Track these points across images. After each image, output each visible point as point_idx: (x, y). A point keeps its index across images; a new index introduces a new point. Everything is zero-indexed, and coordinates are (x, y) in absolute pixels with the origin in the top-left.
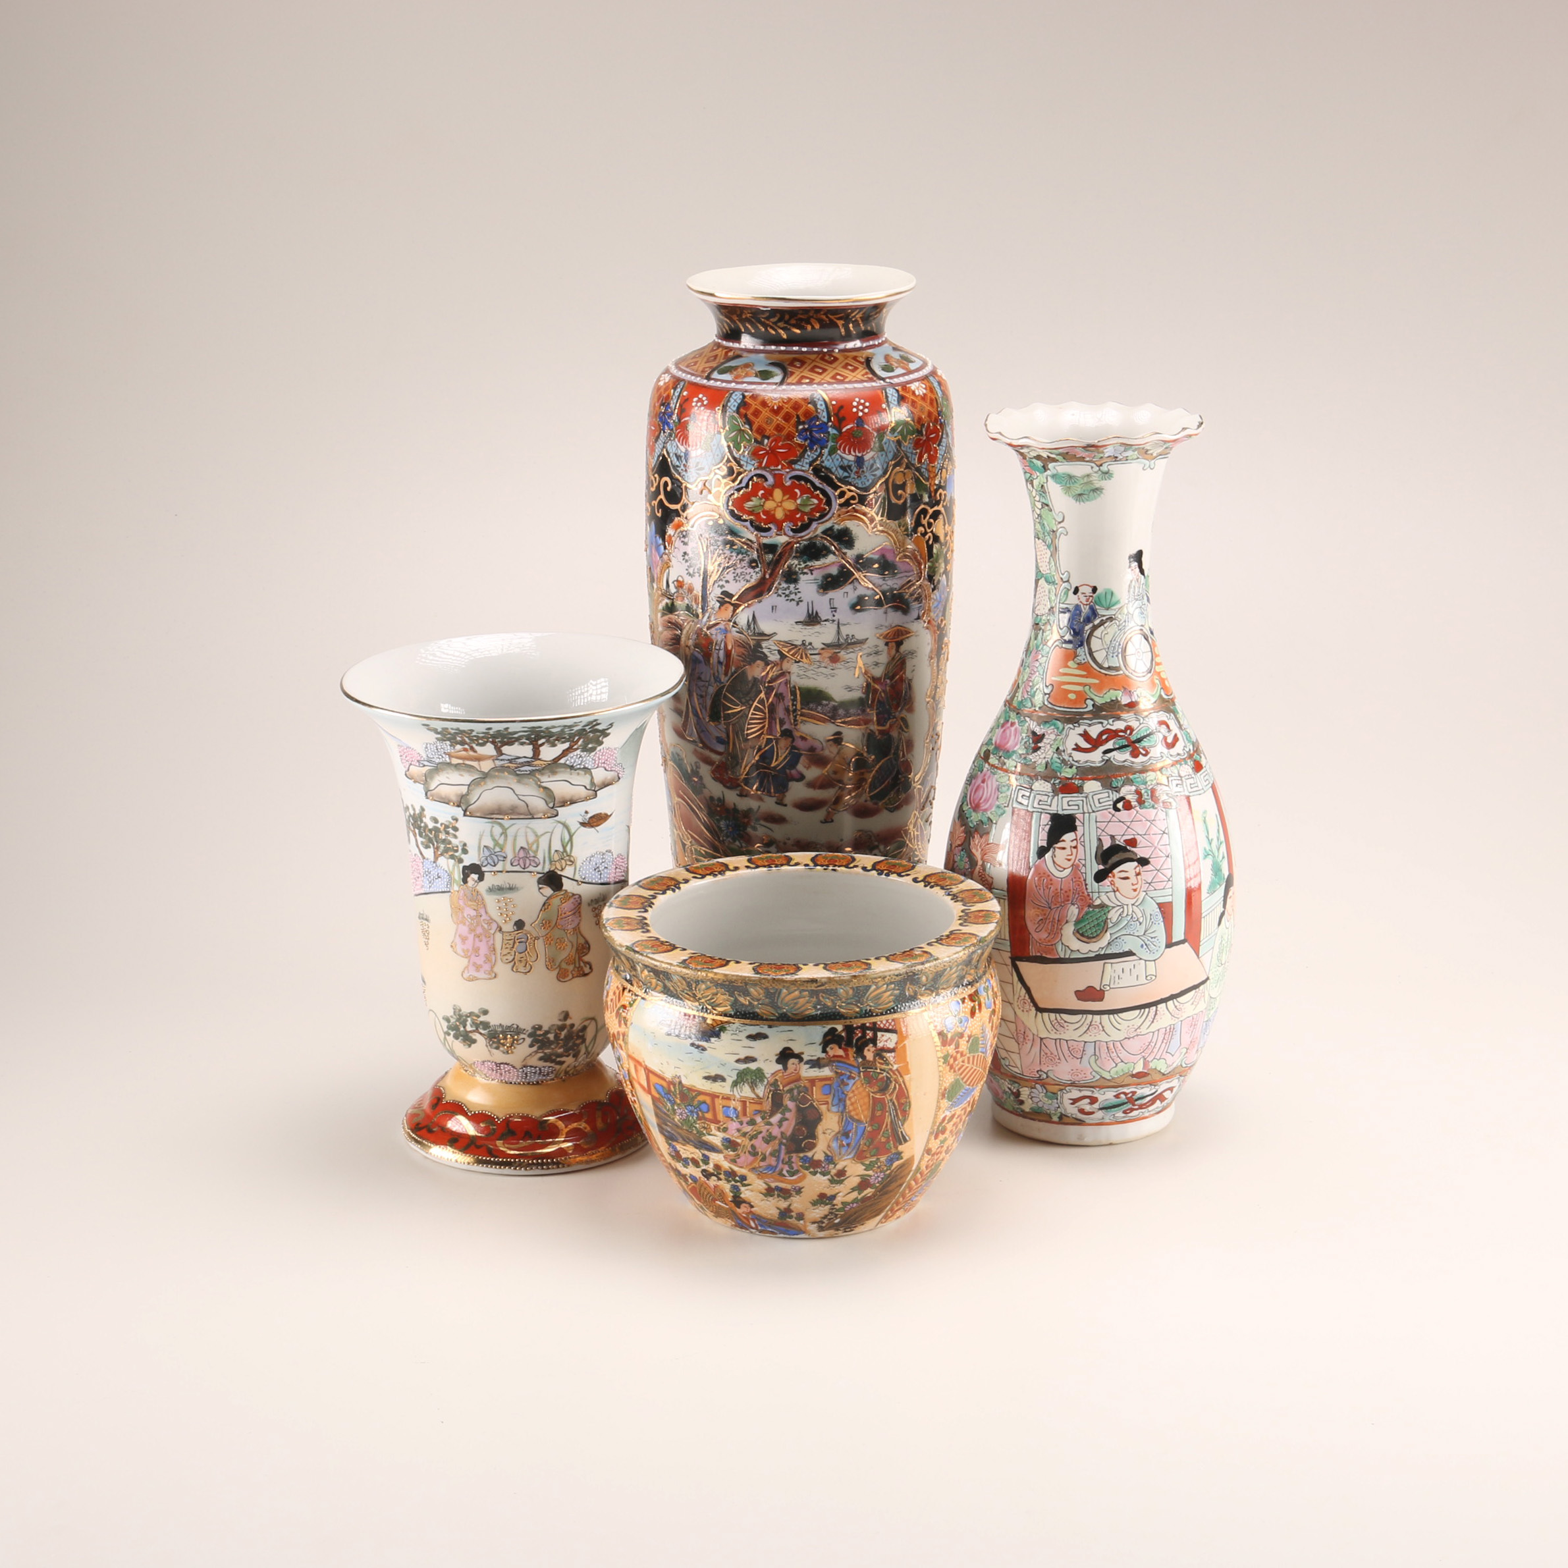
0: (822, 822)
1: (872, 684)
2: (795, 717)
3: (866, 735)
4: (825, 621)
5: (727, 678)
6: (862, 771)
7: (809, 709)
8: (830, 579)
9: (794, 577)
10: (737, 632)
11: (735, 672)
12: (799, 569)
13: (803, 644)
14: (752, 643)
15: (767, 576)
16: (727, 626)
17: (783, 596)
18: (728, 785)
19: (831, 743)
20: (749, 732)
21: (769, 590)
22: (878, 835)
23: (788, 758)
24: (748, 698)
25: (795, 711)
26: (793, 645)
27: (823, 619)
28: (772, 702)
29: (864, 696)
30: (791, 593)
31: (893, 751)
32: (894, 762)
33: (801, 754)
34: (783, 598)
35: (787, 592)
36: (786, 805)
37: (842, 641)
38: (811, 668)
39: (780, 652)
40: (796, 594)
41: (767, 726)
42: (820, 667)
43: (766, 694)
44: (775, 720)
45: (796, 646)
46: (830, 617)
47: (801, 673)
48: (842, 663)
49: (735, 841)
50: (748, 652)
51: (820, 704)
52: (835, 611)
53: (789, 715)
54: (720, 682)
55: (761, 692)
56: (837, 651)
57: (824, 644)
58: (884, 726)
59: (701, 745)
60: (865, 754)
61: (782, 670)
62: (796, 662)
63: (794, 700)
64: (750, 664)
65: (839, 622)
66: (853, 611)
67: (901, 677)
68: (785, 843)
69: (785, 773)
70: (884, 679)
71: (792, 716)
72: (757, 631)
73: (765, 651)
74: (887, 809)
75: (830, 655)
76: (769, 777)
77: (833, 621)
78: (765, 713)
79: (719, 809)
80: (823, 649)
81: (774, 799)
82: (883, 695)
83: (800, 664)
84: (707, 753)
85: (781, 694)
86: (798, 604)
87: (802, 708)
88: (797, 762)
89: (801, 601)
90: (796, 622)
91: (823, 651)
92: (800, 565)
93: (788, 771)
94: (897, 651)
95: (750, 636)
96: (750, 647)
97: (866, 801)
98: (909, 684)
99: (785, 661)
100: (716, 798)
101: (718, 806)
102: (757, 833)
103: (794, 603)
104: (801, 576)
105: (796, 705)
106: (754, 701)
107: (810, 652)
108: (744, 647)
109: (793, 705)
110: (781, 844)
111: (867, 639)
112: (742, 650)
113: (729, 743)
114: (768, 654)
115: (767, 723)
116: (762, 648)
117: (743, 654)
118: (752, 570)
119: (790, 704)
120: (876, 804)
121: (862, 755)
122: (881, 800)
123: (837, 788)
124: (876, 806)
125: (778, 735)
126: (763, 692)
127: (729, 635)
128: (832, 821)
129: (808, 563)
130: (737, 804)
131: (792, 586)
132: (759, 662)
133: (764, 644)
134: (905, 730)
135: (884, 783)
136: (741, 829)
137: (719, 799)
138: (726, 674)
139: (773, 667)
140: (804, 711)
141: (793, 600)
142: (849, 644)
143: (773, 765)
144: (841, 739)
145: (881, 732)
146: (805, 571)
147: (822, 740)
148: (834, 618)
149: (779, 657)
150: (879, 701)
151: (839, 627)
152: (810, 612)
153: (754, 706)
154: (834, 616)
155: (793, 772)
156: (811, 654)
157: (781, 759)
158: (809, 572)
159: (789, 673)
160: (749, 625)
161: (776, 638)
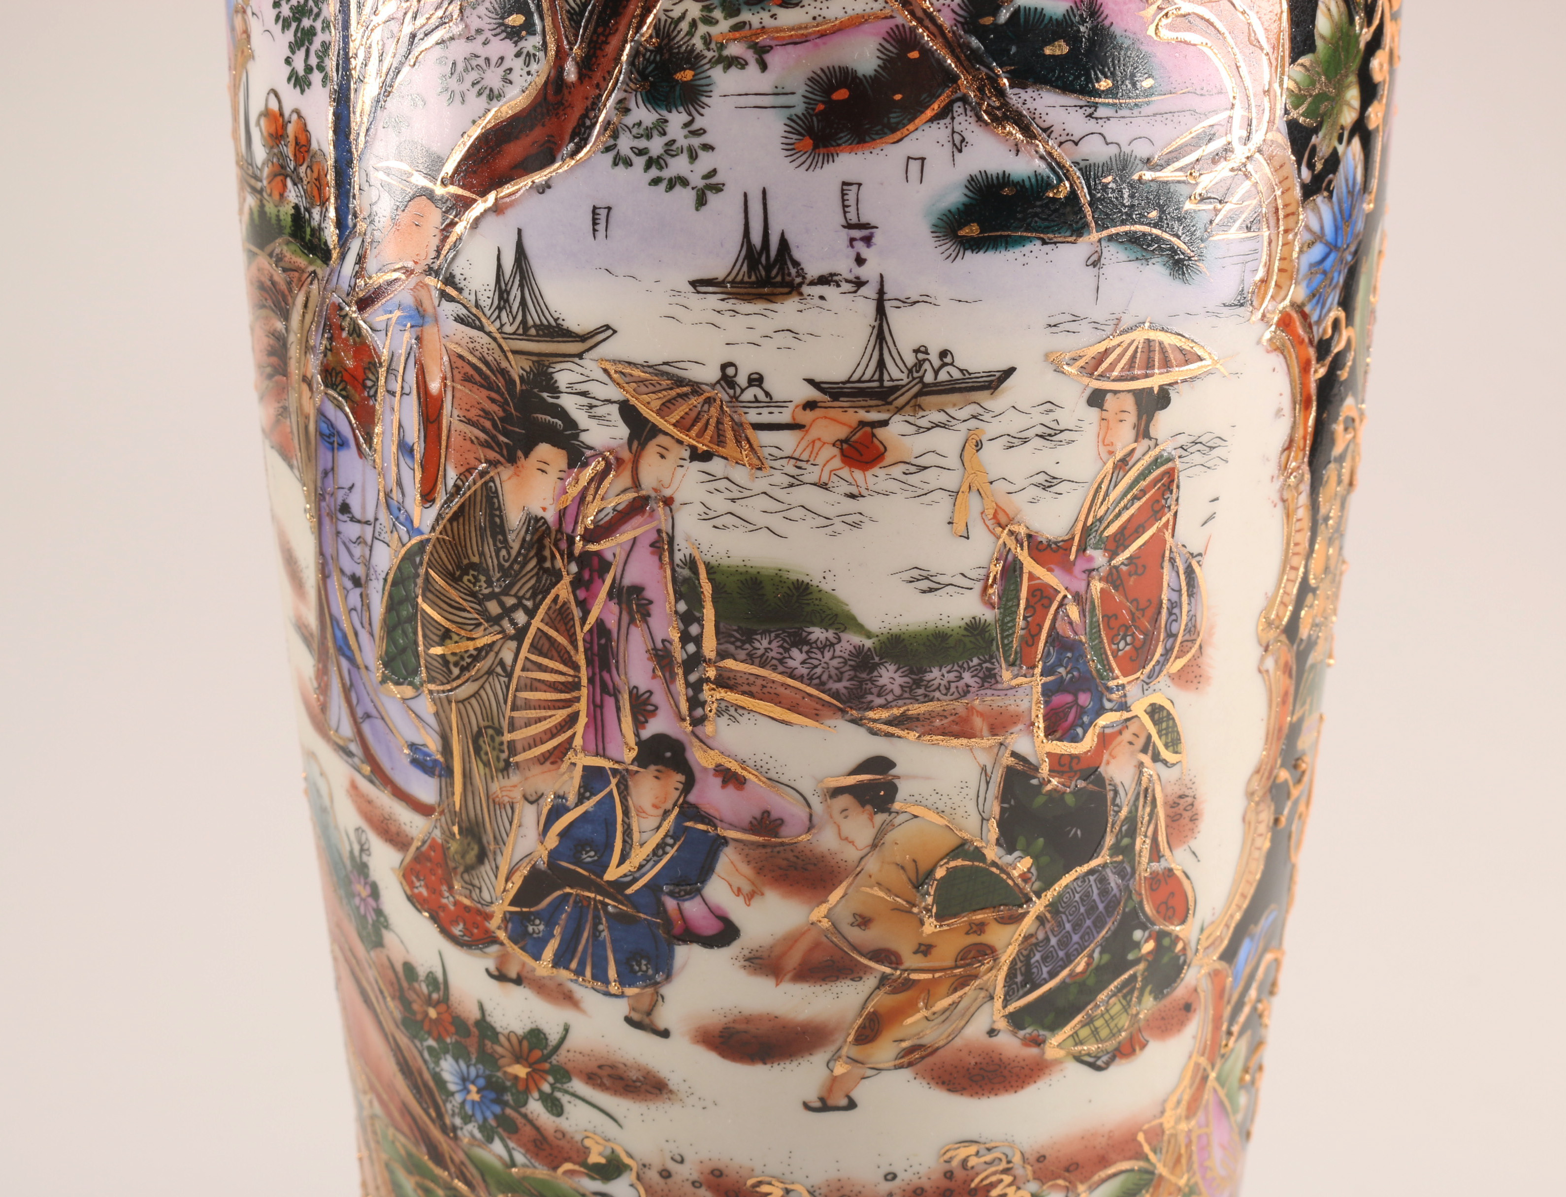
0: (807, 1106)
1: (1029, 565)
2: (697, 687)
3: (997, 777)
4: (825, 280)
5: (432, 513)
6: (979, 916)
7: (750, 659)
8: (841, 94)
9: (687, 75)
10: (460, 320)
11: (457, 488)
12: (707, 40)
13: (727, 380)
14: (517, 368)
15: (571, 73)
16: (423, 294)
17: (639, 162)
18: (457, 930)
19: (845, 800)
20: (518, 735)
21: (581, 135)
22: (1041, 1159)
23: (672, 852)
24: (510, 601)
25: (694, 661)
26: (680, 382)
27: (813, 270)
28: (600, 623)
29: (988, 615)
30: (670, 149)
31: (1109, 840)
32: (1114, 881)
33: (725, 841)
34: (637, 173)
35: (656, 146)
36: (665, 1034)
37: (894, 372)
38: (761, 484)
39: (628, 412)
40: (693, 156)
41: (583, 720)
42: (795, 482)
43: (577, 583)
44: (615, 694)
45: (696, 388)
46: (844, 266)
47: (719, 503)
48: (897, 471)
49: (490, 1140)
50: (503, 405)
51: (799, 641)
52: (868, 240)
53: (669, 680)
54: (413, 531)
55: (558, 577)
56: (874, 416)
57: (811, 382)
58: (1075, 739)
59: (367, 769)
60: (992, 853)
61: (636, 484)
62: (697, 456)
63: (689, 618)
64: (512, 460)
65: (881, 292)
66: (949, 247)
67: (1158, 540)
68: (666, 1174)
69: (660, 910)
70: (1082, 549)
71: (679, 685)
72: (533, 317)
73: (569, 403)
74: (1078, 1059)
75: (842, 432)
76: (597, 921)
77: (859, 283)
78: (576, 667)
79: (433, 1013)
80: (810, 405)
81: (622, 1007)
82: (1073, 612)
83: (716, 466)
84: (384, 800)
85: (637, 590)
86: (701, 201)
87: (722, 655)
88: (706, 871)
89: (718, 188)
90: (694, 284)
91: (806, 417)
92: (710, 21)
93: (670, 903)
94: (1143, 432)
95: (508, 337)
96: (510, 382)
97: (992, 1032)
98: (1190, 573)
99: (652, 449)
100: (422, 972)
101: (429, 1002)
102: (563, 1123)
103: (686, 196)
104: (717, 73)
105: (698, 640)
106: (531, 614)
107: (753, 416)
108: (489, 386)
109: (685, 638)
110: (653, 1175)
111: (1010, 371)
112: (481, 396)
113: (449, 771)
114: (581, 417)
115: (582, 706)
116: (555, 391)
117: (487, 414)
118: (507, 48)
119: (675, 636)
120: (1038, 1042)
121: (978, 854)
122: (1054, 1027)
123: (870, 982)
124: (1034, 1051)
125: (629, 756)
126: (566, 580)
127: (430, 332)
128: (852, 1105)
129: (746, 16)
130: (488, 1007)
131: (676, 119)
132: (544, 450)
133: (564, 376)
134: (1165, 754)
135: (1069, 960)
136: (508, 1097)
137: (431, 979)
138: (428, 497)
139: (601, 477)
140: (729, 663)
141: (683, 182)
142: (927, 390)
143: (612, 874)
144: (892, 790)
145: (1060, 764)
146: (735, 49)
147: (807, 787)
148: (864, 272)
149: (622, 431)
150: (1055, 638)
151: (881, 312)
152: (756, 238)
153: (532, 631)
154: (860, 261)
155: (693, 908)
156: (759, 427)
157: (638, 856)
158: (750, 56)
159: (668, 502)
160: (503, 294)
161: (611, 349)
